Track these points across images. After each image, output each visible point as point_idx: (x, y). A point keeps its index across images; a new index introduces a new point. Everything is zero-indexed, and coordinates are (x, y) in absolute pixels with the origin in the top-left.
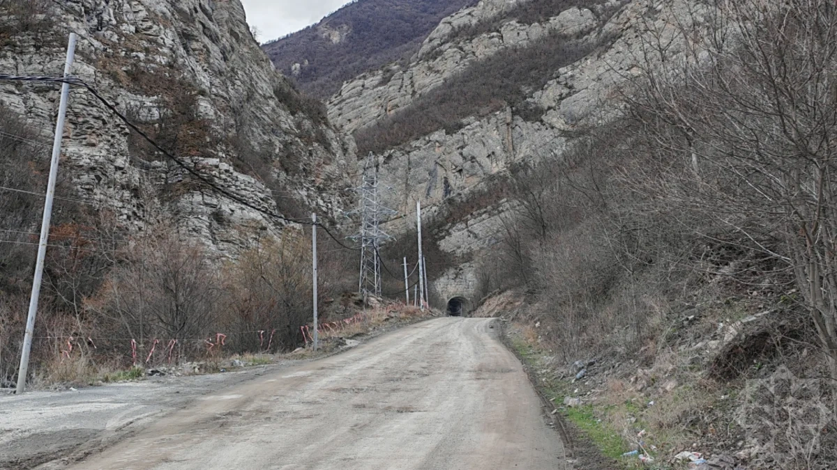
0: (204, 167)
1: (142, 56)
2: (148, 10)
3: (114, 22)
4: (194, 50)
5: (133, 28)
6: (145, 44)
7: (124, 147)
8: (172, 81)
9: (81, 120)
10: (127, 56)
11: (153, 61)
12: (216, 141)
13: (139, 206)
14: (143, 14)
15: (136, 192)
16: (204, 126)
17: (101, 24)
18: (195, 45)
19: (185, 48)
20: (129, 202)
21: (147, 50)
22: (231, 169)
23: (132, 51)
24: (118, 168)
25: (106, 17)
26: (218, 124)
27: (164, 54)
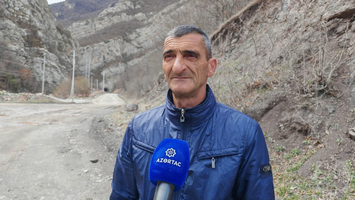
0: (40, 50)
1: (21, 17)
2: (23, 4)
3: (13, 6)
4: (35, 16)
5: (18, 9)
6: (22, 14)
7: (23, 46)
8: (30, 25)
9: (12, 38)
10: (17, 17)
11: (24, 19)
12: (43, 43)
13: (27, 61)
14: (21, 5)
15: (26, 58)
16: (40, 39)
17: (9, 7)
18: (35, 14)
19: (33, 15)
20: (25, 60)
21: (23, 16)
22: (48, 51)
23: (18, 15)
24: (22, 51)
25: (10, 5)
26: (44, 38)
27: (27, 17)
